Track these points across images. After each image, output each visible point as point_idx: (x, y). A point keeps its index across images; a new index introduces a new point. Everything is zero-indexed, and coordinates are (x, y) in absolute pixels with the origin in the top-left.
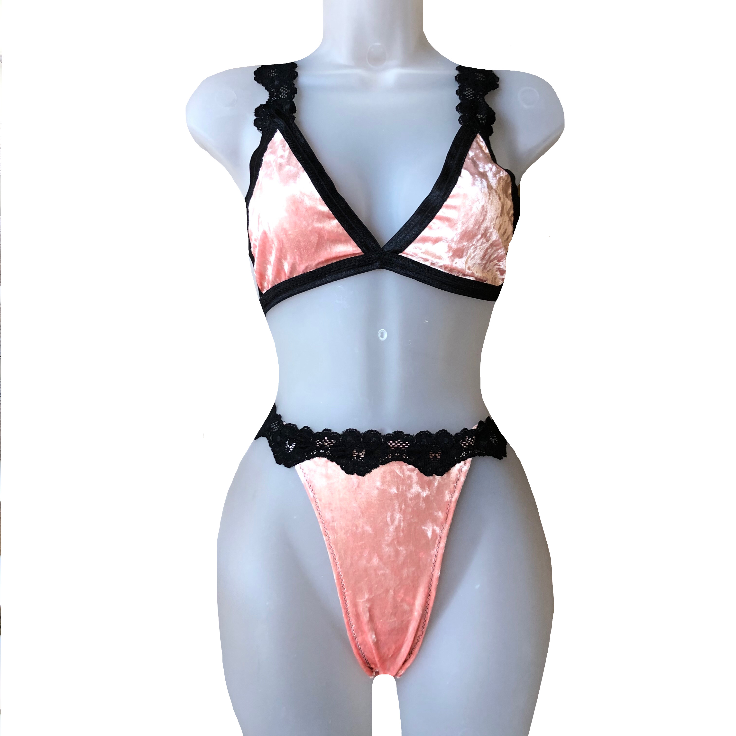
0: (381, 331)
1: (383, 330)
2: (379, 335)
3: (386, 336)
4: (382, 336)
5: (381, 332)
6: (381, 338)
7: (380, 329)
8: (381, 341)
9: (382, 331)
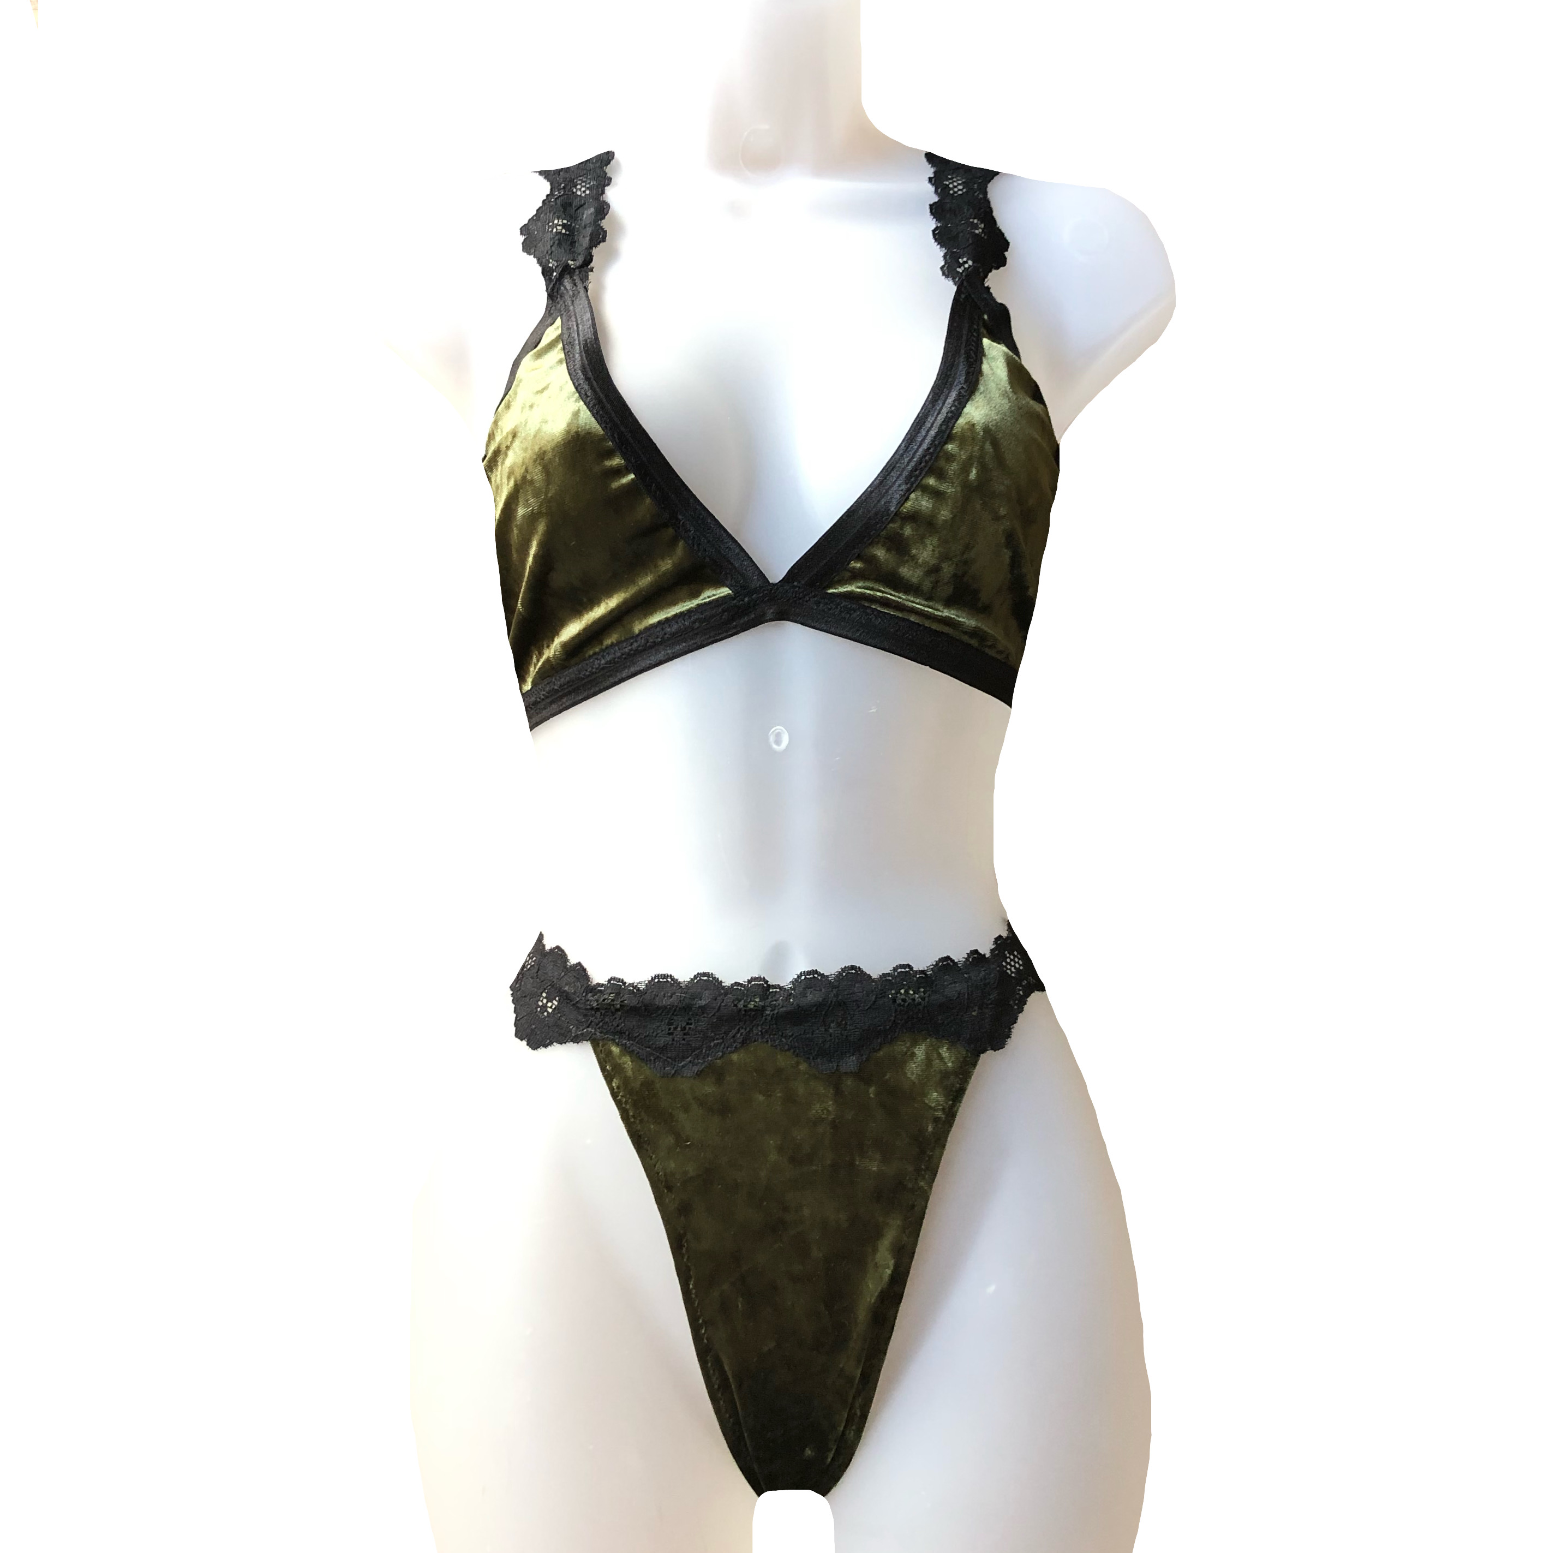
0: (773, 732)
1: (780, 729)
2: (772, 739)
3: (785, 739)
4: (778, 742)
5: (775, 733)
6: (775, 746)
7: (773, 727)
8: (775, 752)
9: (777, 731)
